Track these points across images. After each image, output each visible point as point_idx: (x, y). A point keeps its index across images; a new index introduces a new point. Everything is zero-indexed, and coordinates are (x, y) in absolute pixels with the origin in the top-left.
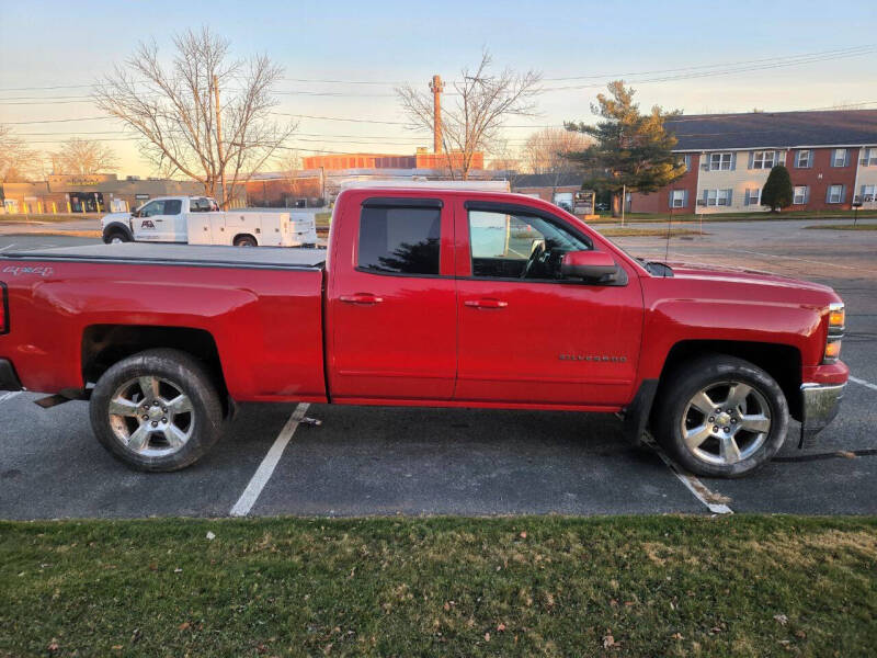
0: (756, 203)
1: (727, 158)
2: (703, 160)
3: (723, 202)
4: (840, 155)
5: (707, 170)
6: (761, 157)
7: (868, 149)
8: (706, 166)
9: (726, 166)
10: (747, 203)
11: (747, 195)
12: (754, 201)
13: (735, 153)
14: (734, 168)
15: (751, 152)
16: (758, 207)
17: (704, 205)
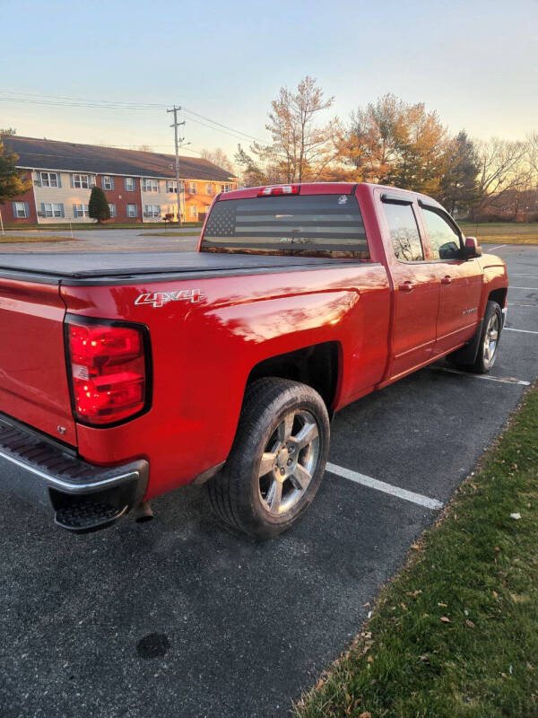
0: (82, 215)
1: (53, 177)
2: (34, 176)
3: (58, 214)
4: (129, 182)
5: (40, 186)
6: (78, 178)
7: (144, 179)
8: (37, 183)
9: (54, 184)
10: (76, 216)
11: (75, 208)
12: (81, 214)
13: (59, 173)
14: (60, 186)
15: (71, 174)
16: (86, 219)
17: (44, 216)
